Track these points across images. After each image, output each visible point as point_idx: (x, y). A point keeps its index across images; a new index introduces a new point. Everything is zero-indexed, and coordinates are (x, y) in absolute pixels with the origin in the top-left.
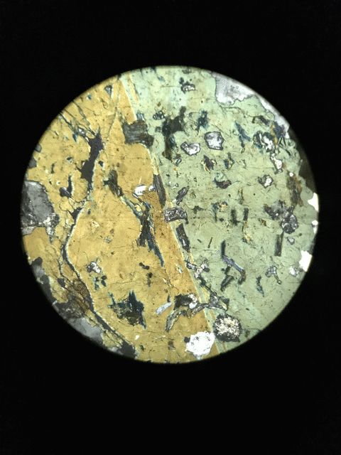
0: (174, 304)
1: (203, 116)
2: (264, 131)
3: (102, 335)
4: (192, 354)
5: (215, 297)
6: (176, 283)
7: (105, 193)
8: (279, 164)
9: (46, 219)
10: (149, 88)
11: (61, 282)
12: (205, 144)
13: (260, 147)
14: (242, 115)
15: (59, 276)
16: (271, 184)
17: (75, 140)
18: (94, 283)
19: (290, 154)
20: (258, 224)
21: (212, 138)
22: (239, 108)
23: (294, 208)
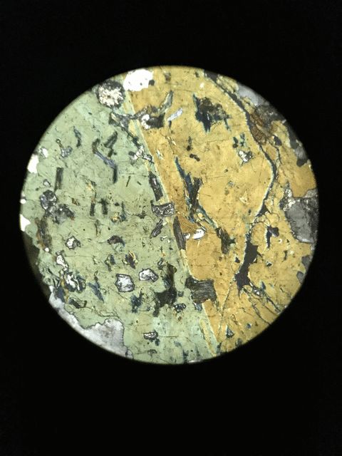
0: (165, 119)
1: (136, 307)
2: (75, 293)
3: (237, 88)
6: (163, 140)
7: (234, 231)
8: (60, 261)
9: (293, 205)
10: (190, 335)
11: (276, 139)
12: (134, 280)
13: (79, 278)
14: (97, 309)
15: (280, 148)
16: (68, 240)
17: (263, 284)
18: (246, 141)
19: (49, 270)
20: (81, 200)
21: (127, 286)
22: (100, 315)
23: (44, 216)
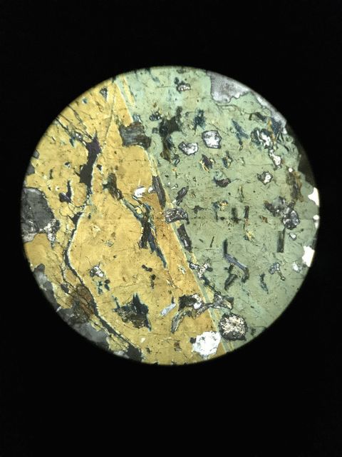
0: (178, 305)
1: (200, 116)
2: (261, 128)
3: (108, 340)
4: (198, 354)
5: (220, 297)
6: (180, 284)
7: (105, 196)
8: (277, 160)
9: (47, 225)
10: (144, 90)
11: (64, 289)
12: (202, 143)
13: (258, 143)
14: (239, 113)
15: (62, 282)
16: (270, 180)
17: (72, 145)
18: (97, 287)
19: (288, 150)
20: (259, 221)
21: (209, 137)
22: (235, 106)
23: (294, 204)
